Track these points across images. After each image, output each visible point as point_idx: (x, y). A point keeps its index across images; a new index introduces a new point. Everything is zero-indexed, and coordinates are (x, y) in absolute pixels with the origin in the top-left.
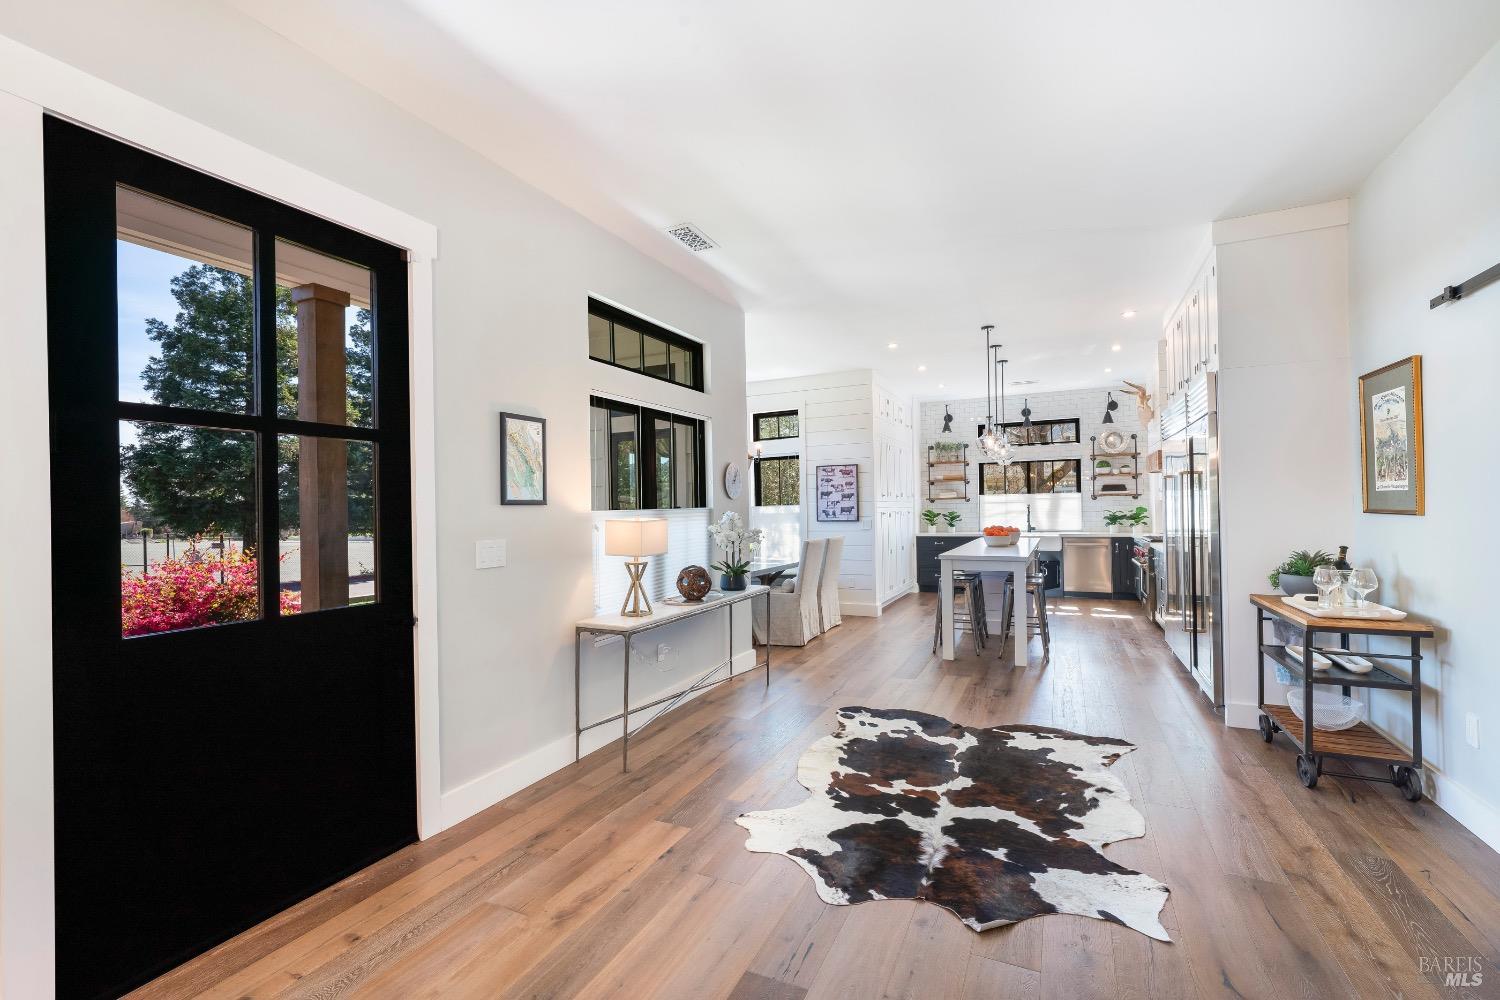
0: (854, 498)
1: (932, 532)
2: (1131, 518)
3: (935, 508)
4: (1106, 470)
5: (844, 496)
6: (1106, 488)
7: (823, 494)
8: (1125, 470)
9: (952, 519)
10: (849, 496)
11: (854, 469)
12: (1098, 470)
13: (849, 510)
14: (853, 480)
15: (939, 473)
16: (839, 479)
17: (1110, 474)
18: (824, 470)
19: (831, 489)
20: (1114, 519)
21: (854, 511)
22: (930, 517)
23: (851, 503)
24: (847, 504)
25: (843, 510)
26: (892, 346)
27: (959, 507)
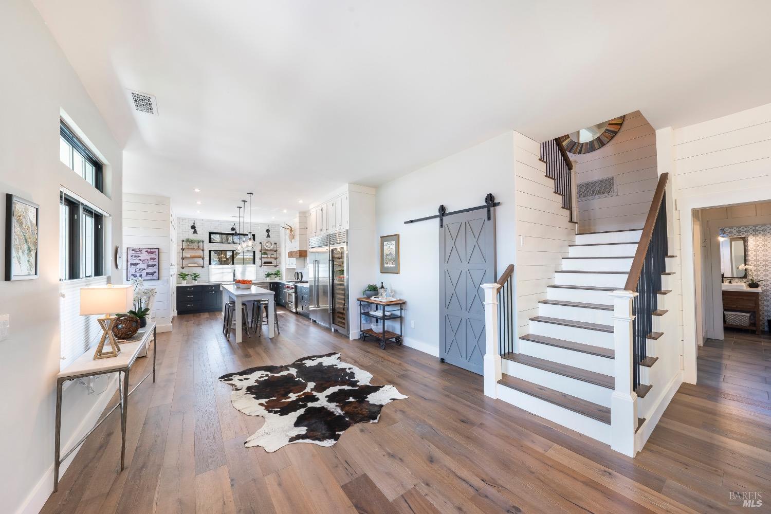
0: (156, 267)
1: (184, 283)
2: (275, 274)
3: (185, 271)
4: (266, 256)
5: (148, 266)
6: (265, 263)
7: (131, 264)
8: (272, 256)
9: (195, 277)
10: (153, 266)
11: (157, 251)
12: (263, 256)
13: (153, 274)
14: (156, 257)
15: (188, 254)
16: (144, 256)
17: (267, 258)
18: (133, 250)
19: (138, 262)
20: (268, 275)
21: (156, 274)
22: (183, 276)
23: (155, 269)
24: (150, 270)
25: (147, 274)
26: (197, 190)
27: (198, 271)
